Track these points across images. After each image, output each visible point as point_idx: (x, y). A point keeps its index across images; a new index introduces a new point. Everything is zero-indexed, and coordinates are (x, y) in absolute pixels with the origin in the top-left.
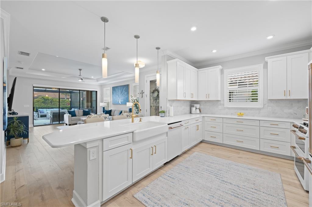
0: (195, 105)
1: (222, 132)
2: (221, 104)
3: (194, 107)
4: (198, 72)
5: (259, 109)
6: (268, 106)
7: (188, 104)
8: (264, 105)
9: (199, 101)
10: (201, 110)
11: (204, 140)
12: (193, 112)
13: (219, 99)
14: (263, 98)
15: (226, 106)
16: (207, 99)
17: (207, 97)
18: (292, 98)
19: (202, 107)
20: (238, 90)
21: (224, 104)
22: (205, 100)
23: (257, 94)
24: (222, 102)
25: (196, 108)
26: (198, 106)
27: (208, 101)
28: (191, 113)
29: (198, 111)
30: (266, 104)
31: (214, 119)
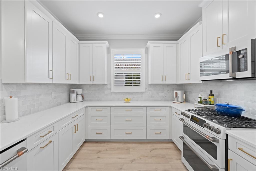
0: (76, 90)
1: (110, 125)
2: (107, 88)
3: (74, 93)
4: (79, 45)
5: (142, 93)
6: (148, 90)
7: (66, 89)
8: (146, 89)
9: (82, 84)
10: (85, 97)
11: (88, 139)
12: (72, 100)
13: (106, 83)
14: (145, 83)
15: (112, 91)
16: (92, 83)
17: (92, 80)
18: (167, 83)
19: (86, 92)
20: (124, 73)
21: (111, 88)
22: (90, 83)
23: (139, 78)
24: (108, 86)
25: (77, 95)
26: (80, 91)
27: (93, 84)
28: (69, 101)
29: (80, 98)
30: (147, 88)
31: (100, 109)
